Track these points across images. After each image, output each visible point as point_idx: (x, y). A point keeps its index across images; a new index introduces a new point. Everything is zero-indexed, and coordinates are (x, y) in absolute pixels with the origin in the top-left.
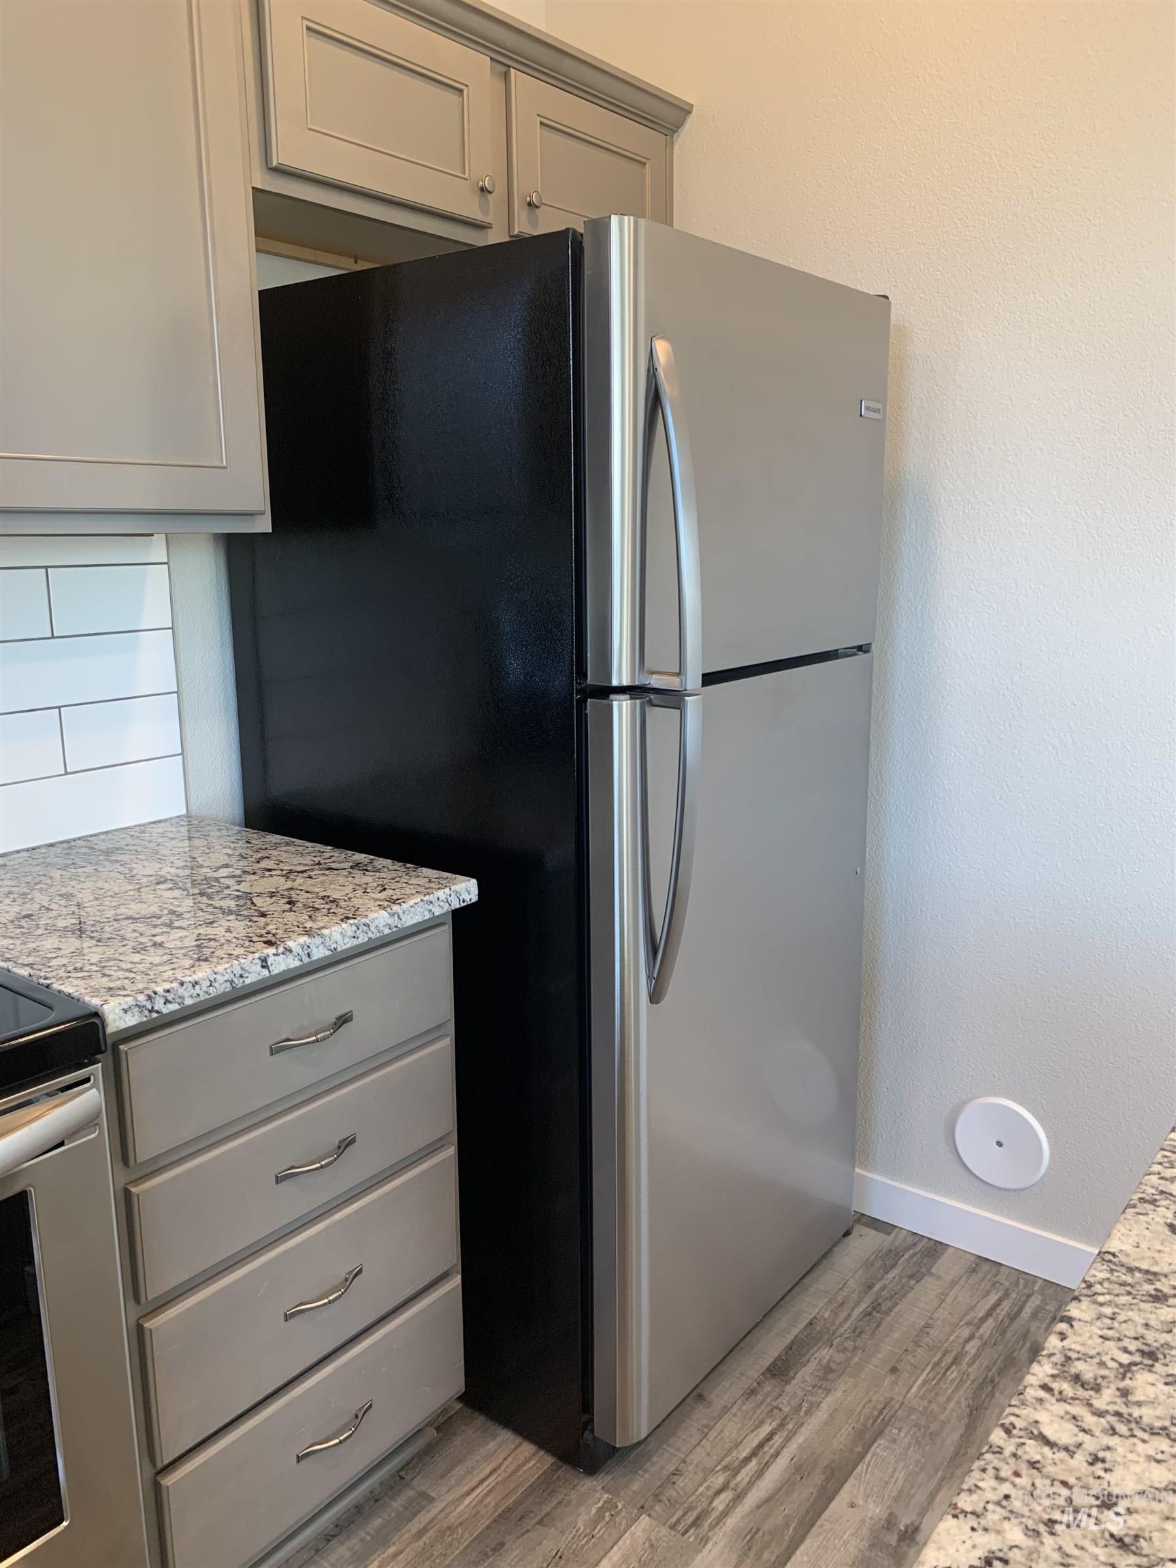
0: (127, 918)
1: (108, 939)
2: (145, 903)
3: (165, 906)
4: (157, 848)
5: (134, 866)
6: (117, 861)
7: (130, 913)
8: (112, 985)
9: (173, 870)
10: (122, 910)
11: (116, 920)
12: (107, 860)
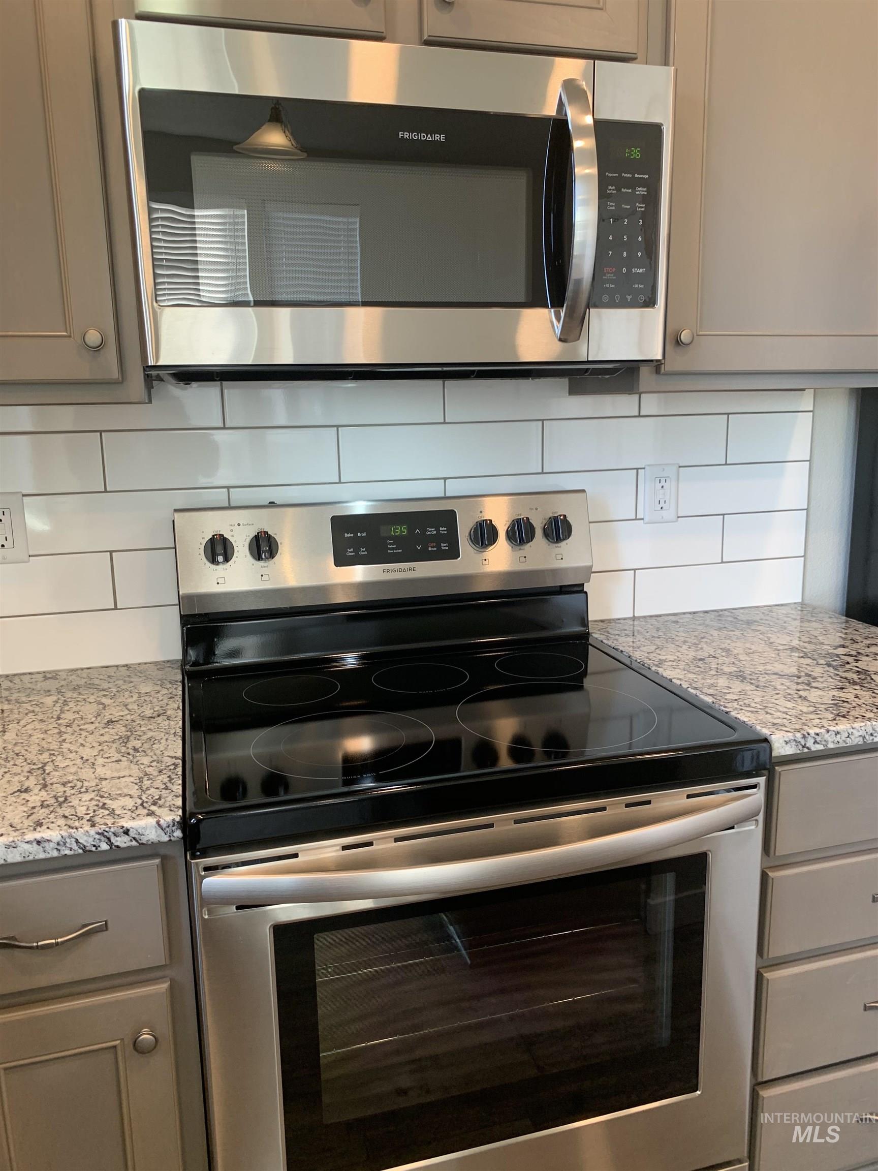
0: (774, 674)
1: (764, 686)
2: (786, 665)
3: (802, 669)
4: (784, 625)
5: (770, 635)
6: (758, 631)
7: (776, 670)
8: (775, 721)
9: (802, 644)
10: (769, 667)
11: (766, 674)
12: (750, 628)
